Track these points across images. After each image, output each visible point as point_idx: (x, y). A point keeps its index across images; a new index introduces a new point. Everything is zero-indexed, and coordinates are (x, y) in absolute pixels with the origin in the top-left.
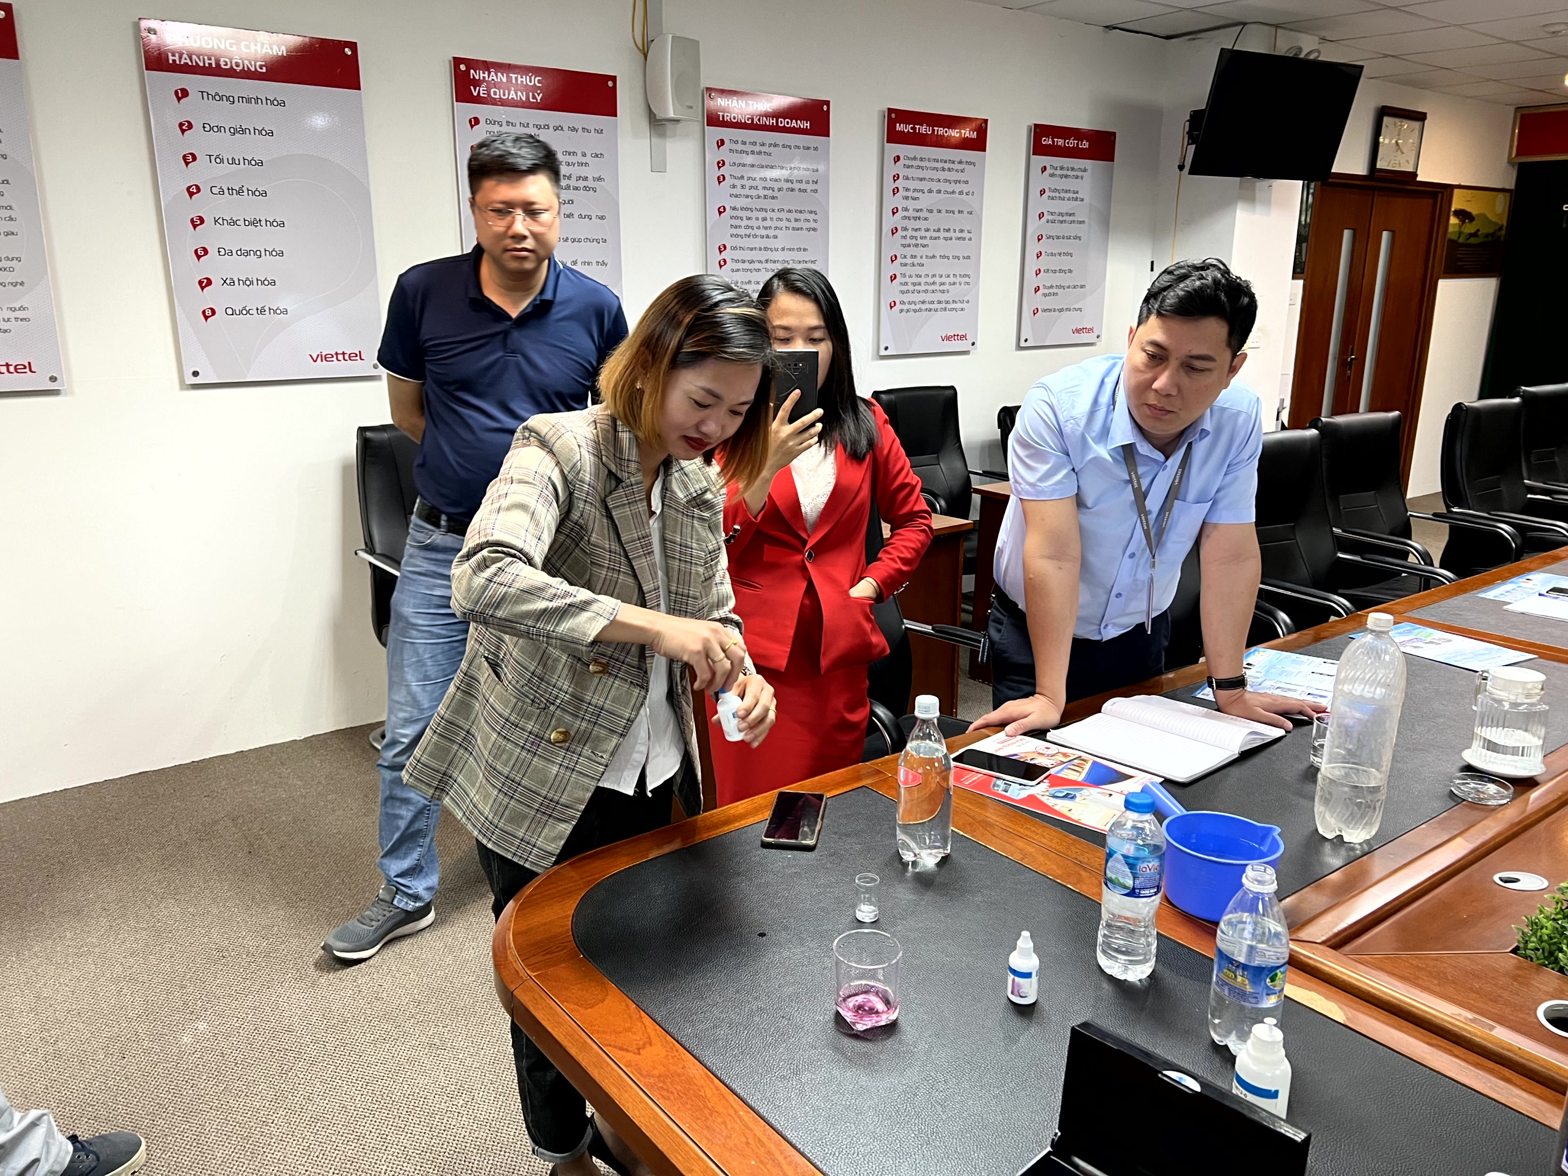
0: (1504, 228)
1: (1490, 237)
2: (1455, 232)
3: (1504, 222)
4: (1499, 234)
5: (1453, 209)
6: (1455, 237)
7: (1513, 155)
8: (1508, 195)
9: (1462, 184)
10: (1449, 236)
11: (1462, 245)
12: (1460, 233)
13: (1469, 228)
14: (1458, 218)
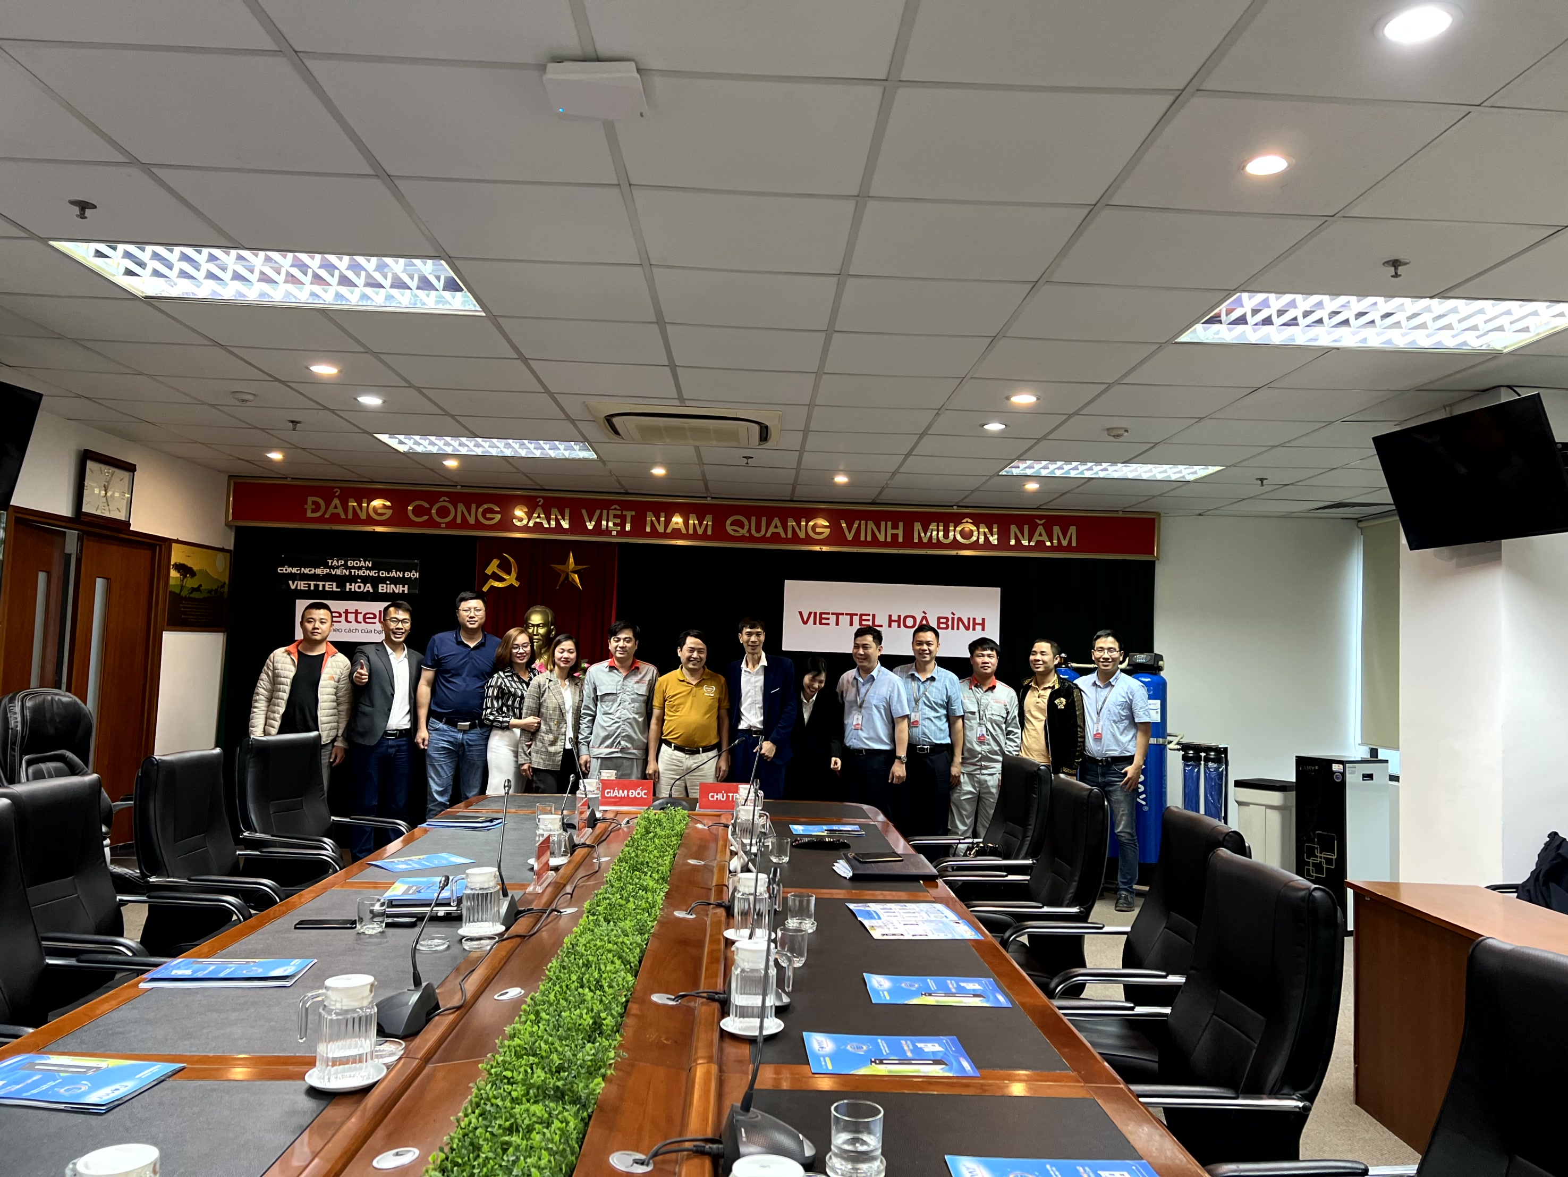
0: (226, 586)
1: (213, 593)
2: (178, 585)
3: (226, 579)
4: (222, 590)
5: (172, 563)
6: (177, 591)
7: (230, 518)
8: (228, 555)
9: (180, 539)
10: (170, 589)
11: (185, 598)
12: (182, 587)
13: (191, 583)
14: (179, 572)
